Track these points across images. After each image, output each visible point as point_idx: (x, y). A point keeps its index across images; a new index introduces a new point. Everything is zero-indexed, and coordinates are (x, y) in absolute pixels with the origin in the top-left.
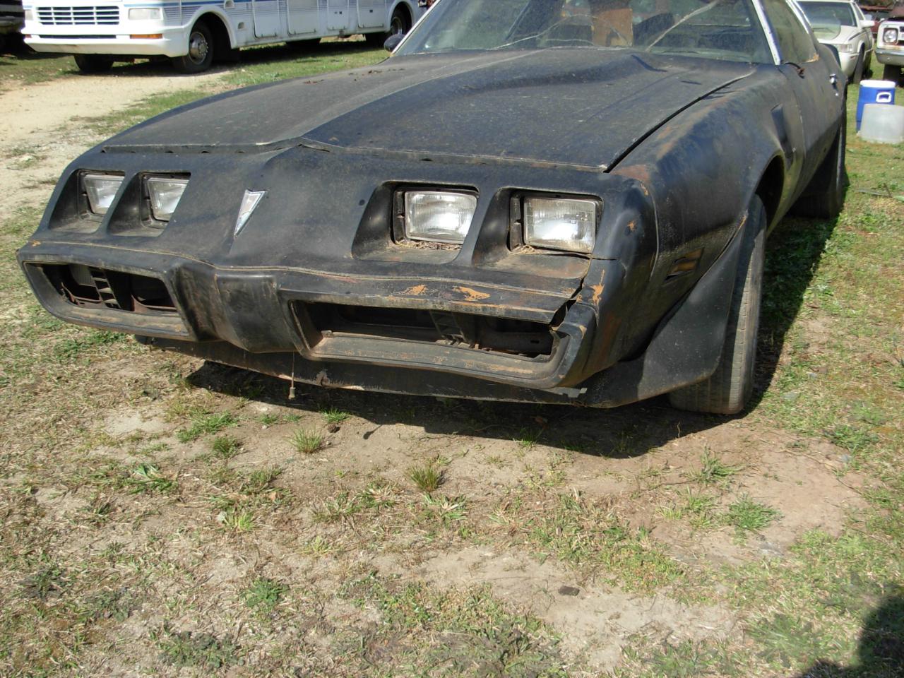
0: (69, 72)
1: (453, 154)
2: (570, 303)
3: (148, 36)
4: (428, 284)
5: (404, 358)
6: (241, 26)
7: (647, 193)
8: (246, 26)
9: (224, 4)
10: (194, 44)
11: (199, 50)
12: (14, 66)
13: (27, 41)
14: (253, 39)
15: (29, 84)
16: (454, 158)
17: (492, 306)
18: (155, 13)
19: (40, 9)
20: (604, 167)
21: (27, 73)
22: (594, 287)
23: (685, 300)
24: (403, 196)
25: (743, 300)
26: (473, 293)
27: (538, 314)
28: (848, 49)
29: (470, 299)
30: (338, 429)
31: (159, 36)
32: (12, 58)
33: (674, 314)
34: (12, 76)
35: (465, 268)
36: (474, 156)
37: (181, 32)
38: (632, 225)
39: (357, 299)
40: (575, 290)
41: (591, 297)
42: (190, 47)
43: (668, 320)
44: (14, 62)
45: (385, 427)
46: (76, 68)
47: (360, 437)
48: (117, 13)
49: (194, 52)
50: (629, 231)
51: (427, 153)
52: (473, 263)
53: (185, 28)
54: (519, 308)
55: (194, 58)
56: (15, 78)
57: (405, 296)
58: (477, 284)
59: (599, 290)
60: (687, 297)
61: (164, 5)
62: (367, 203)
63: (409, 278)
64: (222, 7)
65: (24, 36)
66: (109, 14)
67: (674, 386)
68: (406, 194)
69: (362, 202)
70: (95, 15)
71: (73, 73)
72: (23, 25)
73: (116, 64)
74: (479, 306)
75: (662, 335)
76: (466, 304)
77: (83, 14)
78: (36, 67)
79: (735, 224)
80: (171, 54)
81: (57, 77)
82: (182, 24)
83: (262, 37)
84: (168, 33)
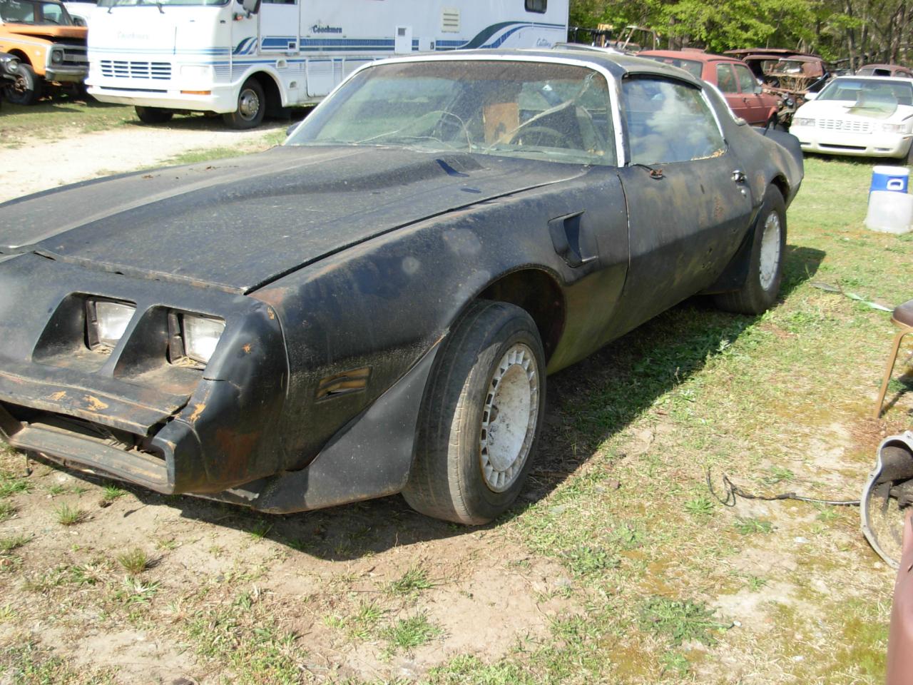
0: (128, 122)
1: (138, 269)
2: (170, 419)
3: (198, 93)
4: (70, 391)
5: (72, 453)
6: (293, 85)
7: (273, 317)
8: (298, 86)
9: (277, 63)
10: (245, 102)
11: (250, 107)
12: (81, 114)
13: (89, 91)
14: (305, 98)
15: (86, 132)
16: (136, 273)
17: (104, 416)
18: (205, 71)
19: (103, 61)
20: (245, 289)
21: (91, 121)
22: (198, 406)
23: (363, 416)
24: (94, 304)
25: (456, 415)
26: (98, 402)
27: (136, 428)
28: (900, 130)
29: (92, 408)
30: (109, 505)
31: (208, 93)
32: (83, 105)
33: (350, 429)
34: (74, 123)
35: (106, 378)
36: (151, 272)
37: (231, 89)
38: (247, 348)
39: (16, 399)
40: (177, 407)
41: (190, 415)
42: (240, 104)
43: (344, 433)
44: (82, 109)
45: (150, 507)
46: (137, 119)
47: (122, 514)
48: (169, 69)
49: (244, 108)
50: (243, 354)
51: (119, 266)
52: (114, 374)
53: (235, 86)
54: (123, 421)
55: (244, 114)
56: (76, 126)
57: (48, 401)
58: (104, 394)
59: (201, 408)
60: (365, 413)
61: (214, 63)
62: (54, 311)
63: (59, 385)
64: (274, 66)
65: (88, 86)
66: (162, 70)
67: (352, 498)
68: (97, 303)
69: (50, 310)
70: (150, 70)
71: (135, 123)
72: (86, 76)
73: (176, 116)
74: (96, 415)
75: (335, 446)
76: (87, 412)
77: (139, 68)
78: (100, 115)
79: (426, 343)
80: (219, 110)
81: (116, 126)
82: (231, 81)
83: (315, 96)
84: (218, 90)
